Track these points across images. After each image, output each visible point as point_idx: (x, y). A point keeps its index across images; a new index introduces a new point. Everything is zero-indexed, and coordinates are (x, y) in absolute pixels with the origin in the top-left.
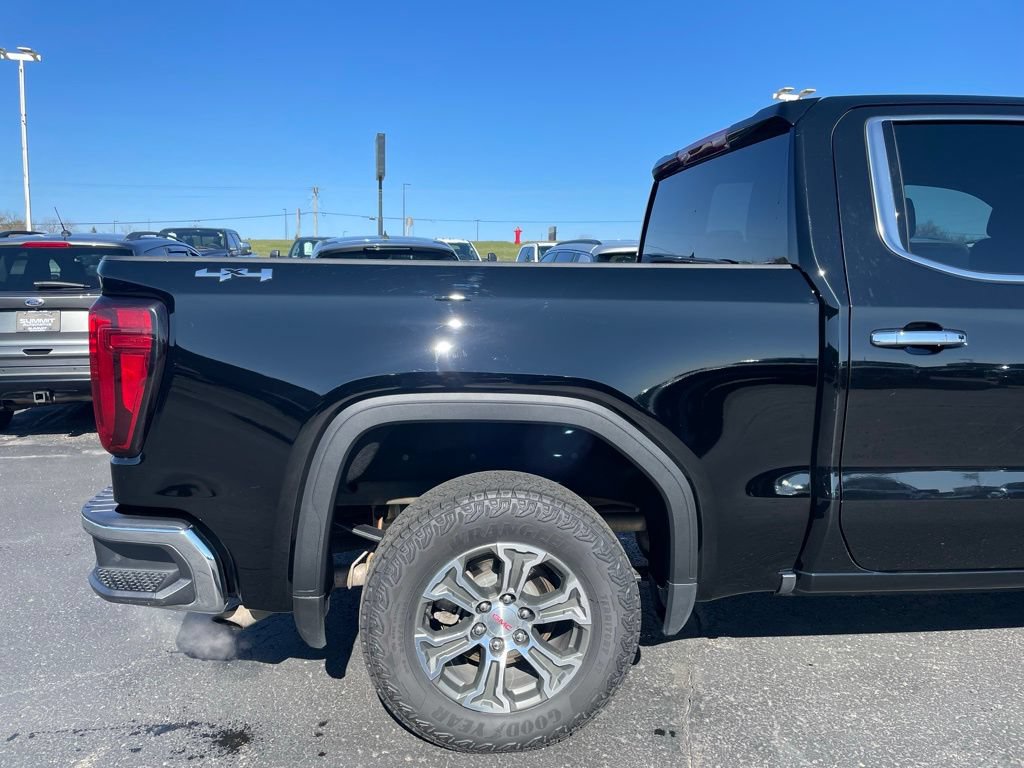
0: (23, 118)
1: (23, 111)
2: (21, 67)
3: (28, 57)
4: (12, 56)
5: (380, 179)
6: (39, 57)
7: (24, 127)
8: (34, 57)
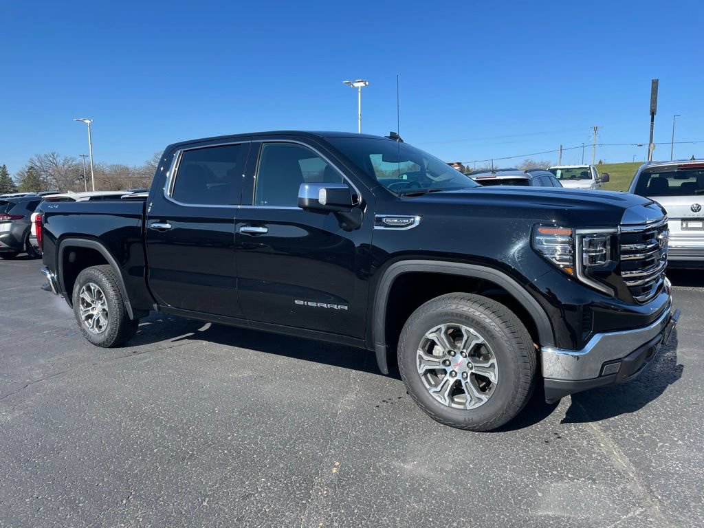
2: (360, 90)
3: (362, 84)
4: (356, 85)
5: (653, 114)
6: (367, 83)
8: (365, 83)
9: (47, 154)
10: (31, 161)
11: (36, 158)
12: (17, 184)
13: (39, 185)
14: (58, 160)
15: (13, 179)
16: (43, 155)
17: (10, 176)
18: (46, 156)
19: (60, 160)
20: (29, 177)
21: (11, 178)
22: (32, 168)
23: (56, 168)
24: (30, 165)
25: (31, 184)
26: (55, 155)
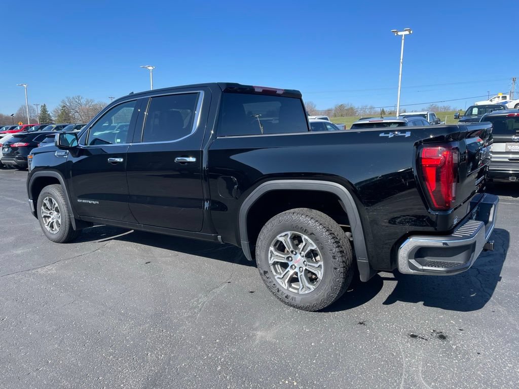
0: (401, 61)
1: (402, 58)
2: (403, 38)
4: (400, 33)
6: (411, 32)
7: (401, 65)
8: (410, 32)
9: (74, 96)
10: (63, 101)
11: (67, 100)
12: (53, 118)
13: (69, 119)
14: (82, 102)
15: (51, 114)
16: (71, 98)
17: (48, 113)
18: (73, 98)
19: (83, 101)
20: (62, 113)
21: (49, 114)
22: (64, 106)
23: (80, 107)
24: (62, 104)
25: (64, 118)
26: (80, 98)
